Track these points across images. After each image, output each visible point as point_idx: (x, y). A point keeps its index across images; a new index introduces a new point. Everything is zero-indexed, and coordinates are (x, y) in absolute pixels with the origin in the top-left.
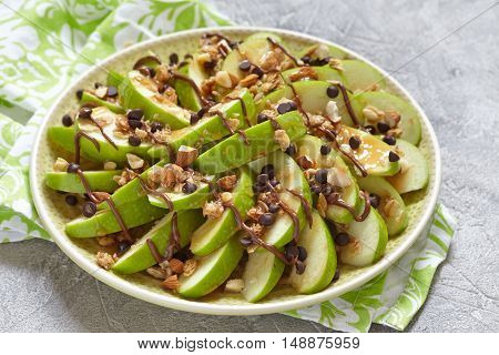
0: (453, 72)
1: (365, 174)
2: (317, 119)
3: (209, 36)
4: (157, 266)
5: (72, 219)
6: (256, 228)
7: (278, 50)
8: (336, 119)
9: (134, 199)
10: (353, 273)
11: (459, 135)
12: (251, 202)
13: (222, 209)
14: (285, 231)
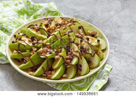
0: (119, 27)
1: (92, 46)
2: (78, 34)
3: (45, 19)
4: (44, 73)
5: (20, 65)
6: (68, 61)
7: (64, 20)
8: (82, 34)
9: (36, 57)
10: (93, 70)
11: (120, 41)
12: (66, 55)
13: (59, 57)
14: (76, 61)
